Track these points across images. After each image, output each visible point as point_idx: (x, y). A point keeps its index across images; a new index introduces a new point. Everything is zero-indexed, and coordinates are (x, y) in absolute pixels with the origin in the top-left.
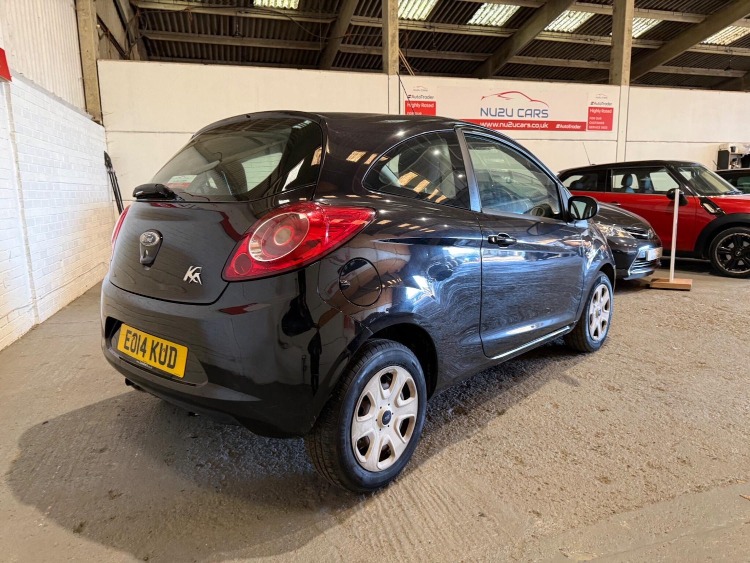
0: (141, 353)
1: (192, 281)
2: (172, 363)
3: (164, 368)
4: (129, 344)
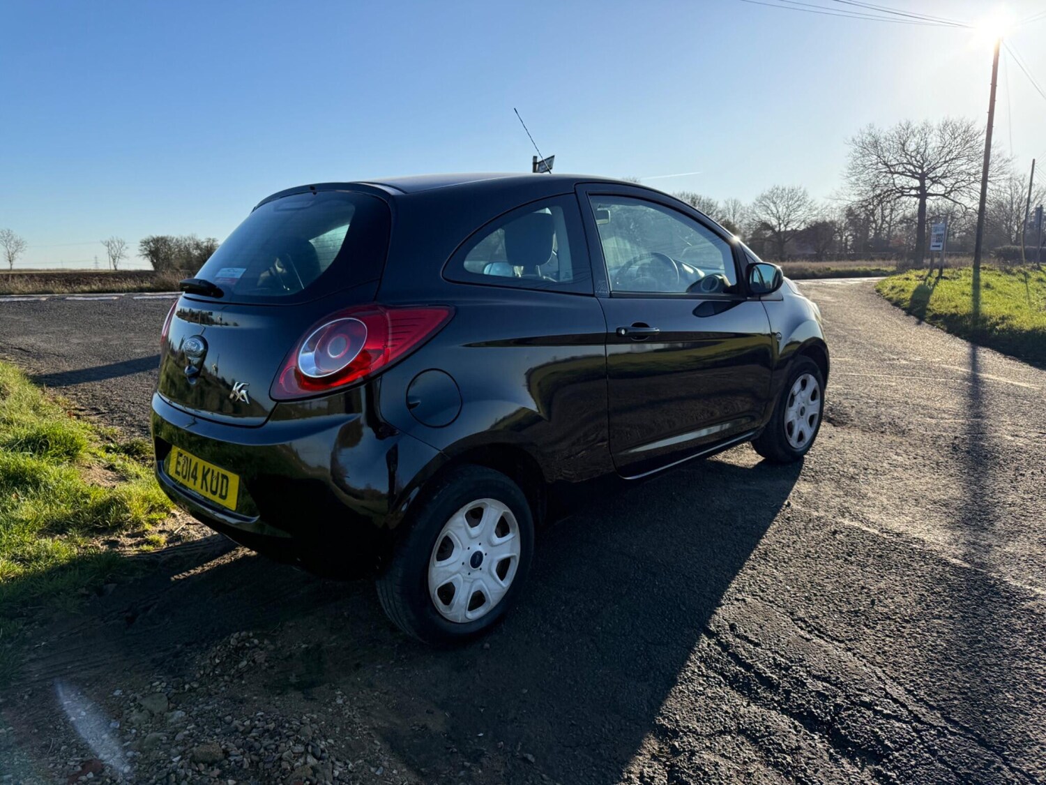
0: (192, 480)
1: (239, 399)
2: (224, 494)
3: (216, 499)
4: (179, 469)
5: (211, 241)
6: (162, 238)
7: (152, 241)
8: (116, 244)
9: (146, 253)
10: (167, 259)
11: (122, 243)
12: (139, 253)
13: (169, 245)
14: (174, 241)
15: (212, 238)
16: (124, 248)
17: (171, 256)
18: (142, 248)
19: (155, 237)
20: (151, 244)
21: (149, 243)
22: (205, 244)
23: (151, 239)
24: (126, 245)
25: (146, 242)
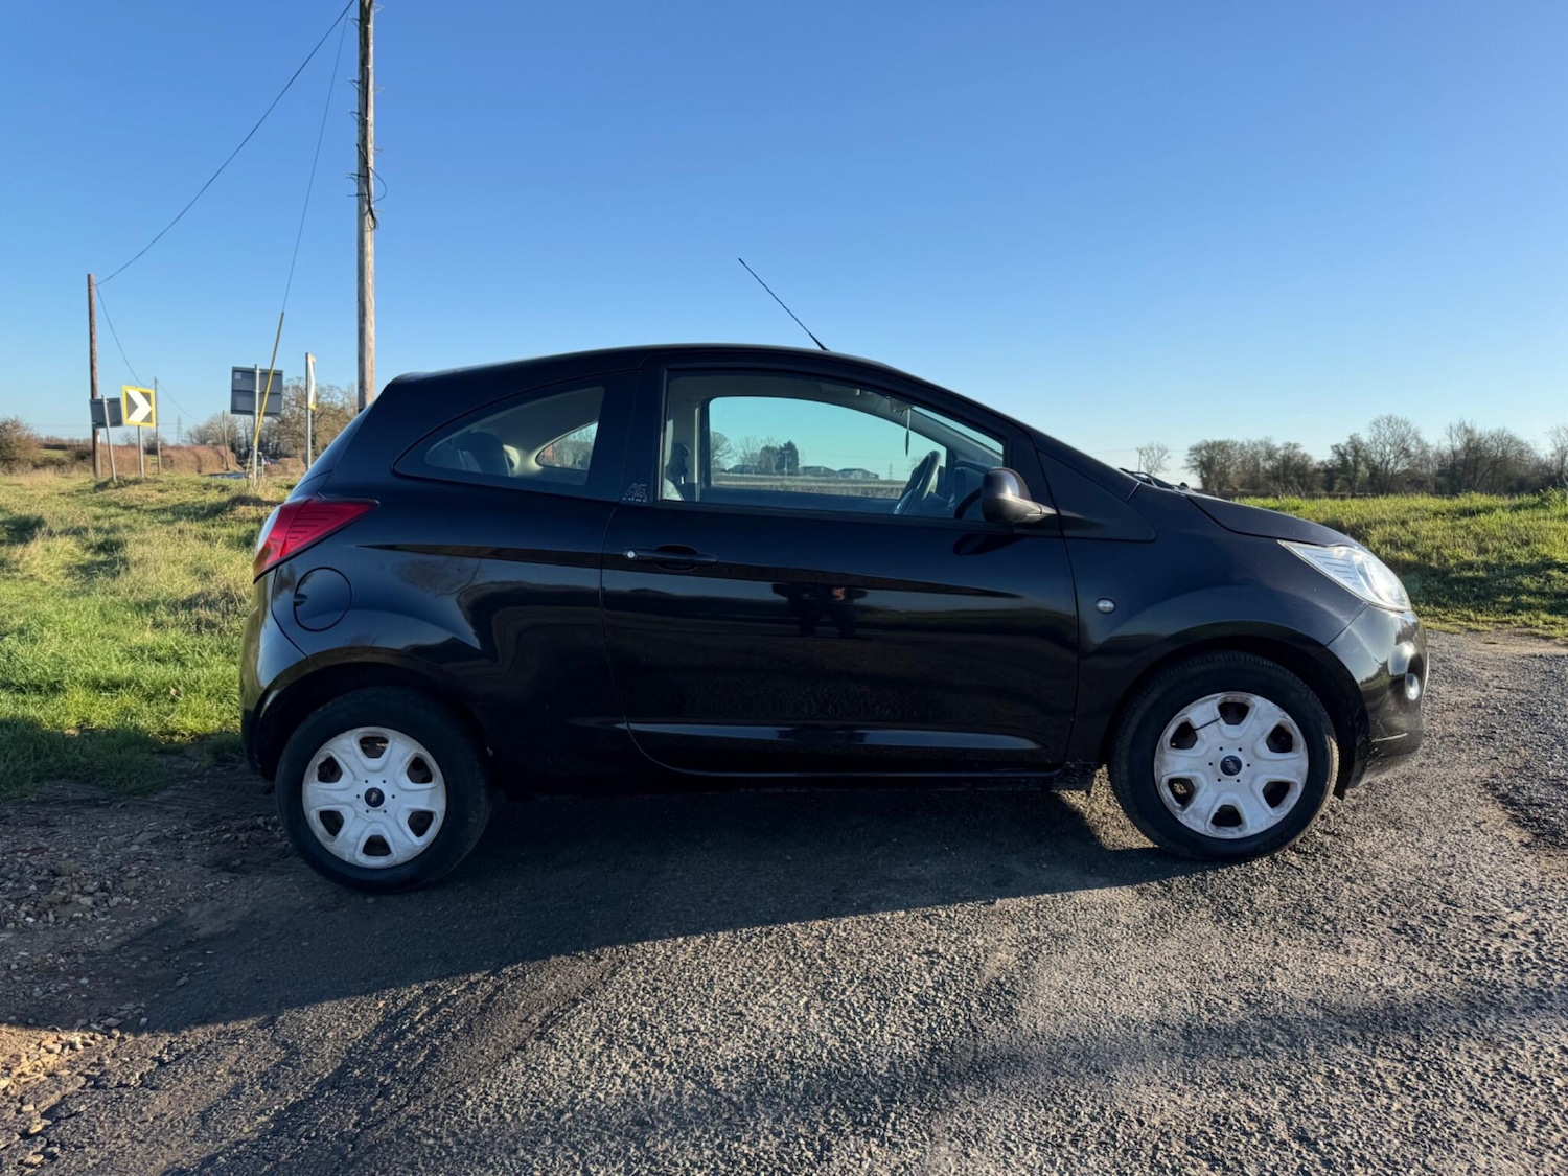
5: (1291, 448)
6: (1220, 444)
7: (1205, 448)
8: (1156, 451)
9: (1195, 464)
10: (1223, 472)
11: (1163, 451)
12: (1185, 464)
13: (1229, 453)
14: (1238, 446)
15: (1293, 442)
16: (1164, 457)
17: (1229, 468)
18: (1191, 457)
19: (1210, 441)
20: (1204, 452)
21: (1200, 450)
22: (1282, 452)
23: (1204, 445)
24: (1169, 453)
25: (1196, 449)
